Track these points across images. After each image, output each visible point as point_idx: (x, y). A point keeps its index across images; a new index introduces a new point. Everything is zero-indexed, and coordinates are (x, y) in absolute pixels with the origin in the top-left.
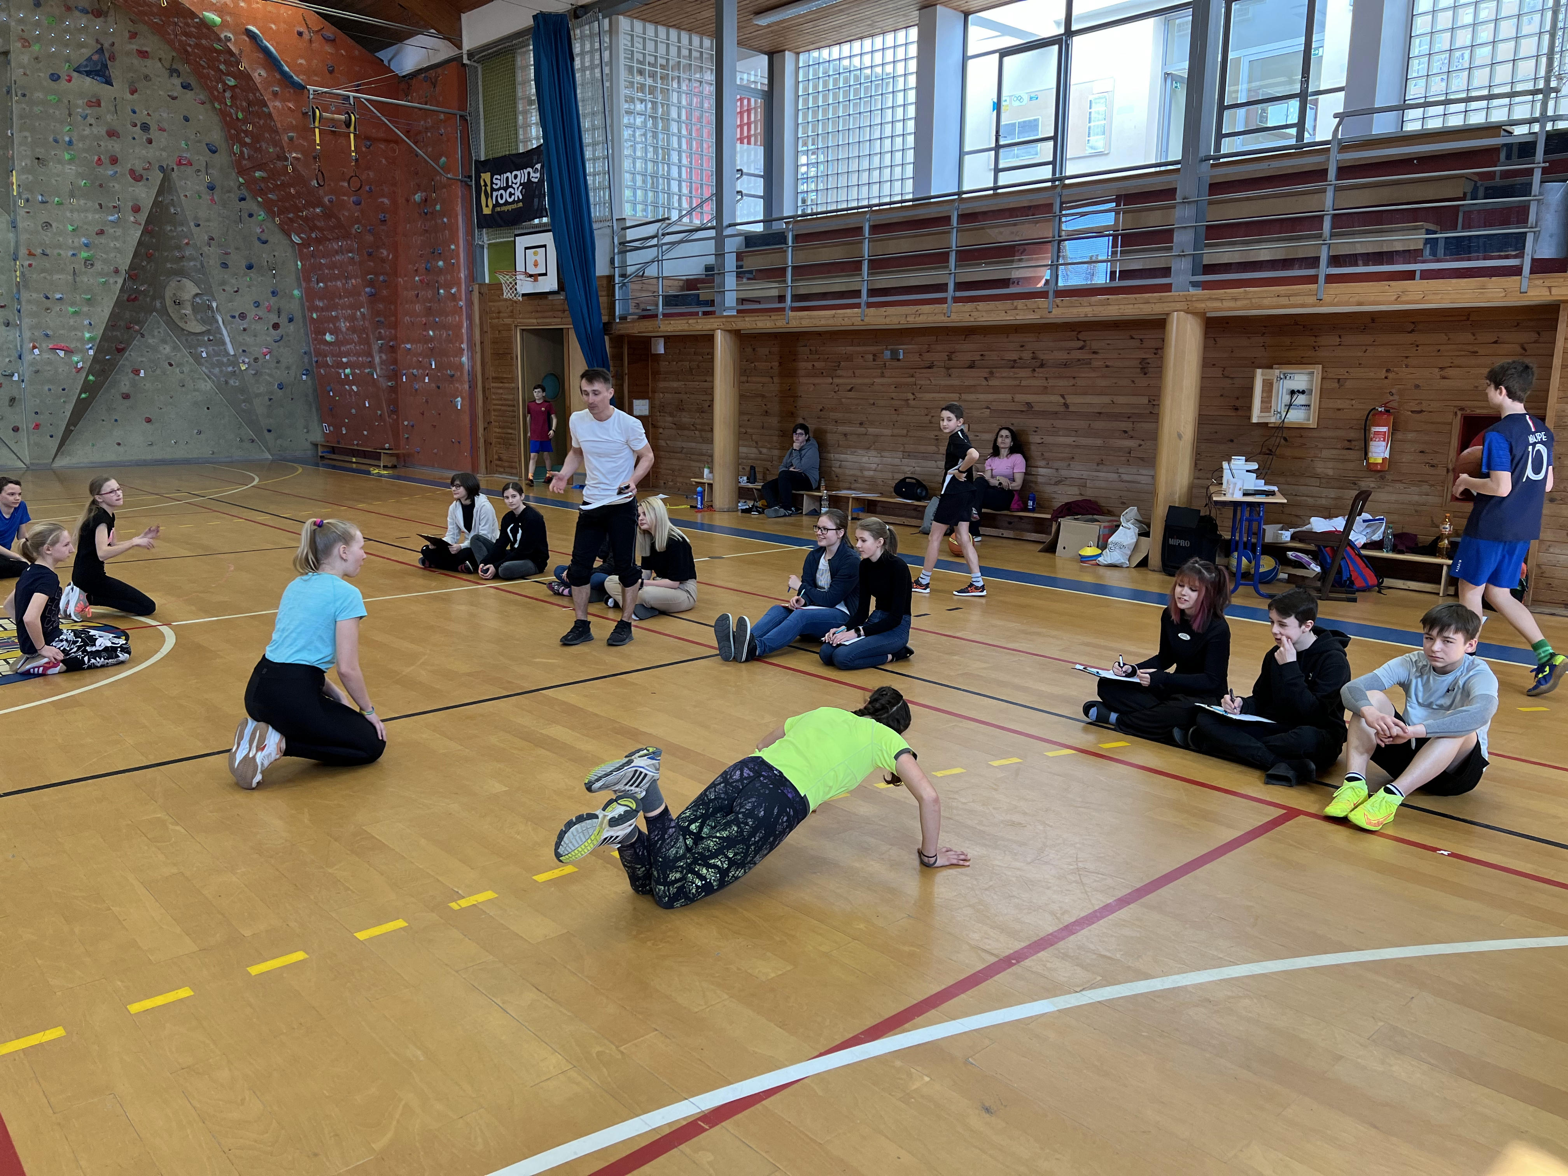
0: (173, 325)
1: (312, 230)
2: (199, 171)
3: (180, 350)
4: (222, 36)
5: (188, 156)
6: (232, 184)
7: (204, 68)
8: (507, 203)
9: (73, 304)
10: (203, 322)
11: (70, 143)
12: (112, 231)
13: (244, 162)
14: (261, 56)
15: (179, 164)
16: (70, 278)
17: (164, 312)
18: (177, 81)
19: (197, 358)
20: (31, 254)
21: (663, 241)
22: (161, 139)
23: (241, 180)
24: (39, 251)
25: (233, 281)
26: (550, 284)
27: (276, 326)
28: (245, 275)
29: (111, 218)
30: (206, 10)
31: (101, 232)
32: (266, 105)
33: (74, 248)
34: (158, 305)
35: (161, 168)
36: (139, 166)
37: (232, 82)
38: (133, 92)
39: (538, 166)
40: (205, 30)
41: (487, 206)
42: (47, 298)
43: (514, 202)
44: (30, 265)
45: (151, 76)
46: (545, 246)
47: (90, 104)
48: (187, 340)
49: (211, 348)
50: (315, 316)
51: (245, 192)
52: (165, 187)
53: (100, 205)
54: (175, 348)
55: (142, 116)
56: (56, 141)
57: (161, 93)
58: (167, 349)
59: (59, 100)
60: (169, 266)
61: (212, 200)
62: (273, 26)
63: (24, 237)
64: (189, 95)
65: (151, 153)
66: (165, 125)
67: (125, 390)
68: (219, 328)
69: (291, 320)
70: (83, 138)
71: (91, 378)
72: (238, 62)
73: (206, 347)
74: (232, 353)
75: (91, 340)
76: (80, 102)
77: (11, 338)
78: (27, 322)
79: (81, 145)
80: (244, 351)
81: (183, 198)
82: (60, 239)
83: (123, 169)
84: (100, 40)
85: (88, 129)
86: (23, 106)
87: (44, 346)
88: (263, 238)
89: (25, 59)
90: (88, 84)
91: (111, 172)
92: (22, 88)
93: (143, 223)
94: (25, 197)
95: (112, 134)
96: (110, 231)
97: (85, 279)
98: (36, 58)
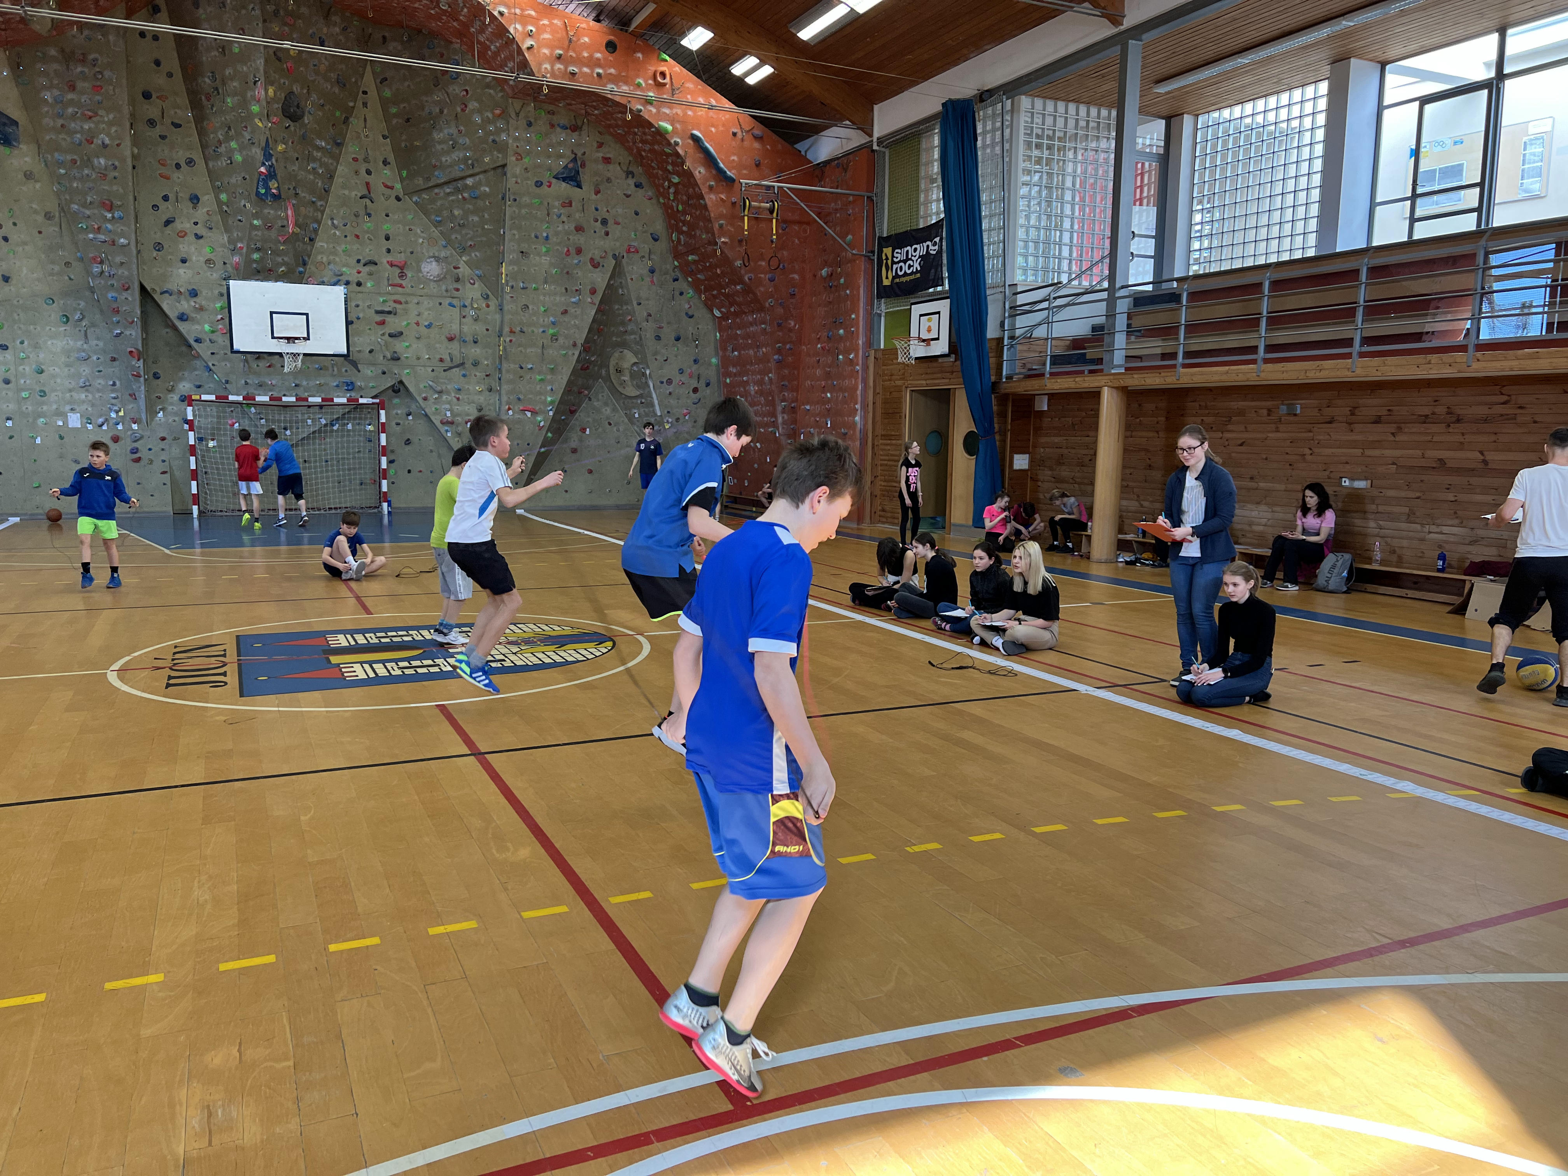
0: (614, 390)
1: (731, 305)
2: (643, 257)
3: (618, 410)
4: (672, 141)
5: (635, 244)
6: (668, 266)
7: (654, 168)
8: (905, 274)
9: (539, 373)
10: (638, 387)
11: (547, 238)
12: (573, 310)
13: (680, 248)
14: (702, 156)
15: (628, 251)
16: (540, 351)
17: (608, 379)
18: (631, 182)
19: (631, 418)
20: (512, 332)
21: (1054, 305)
22: (616, 231)
23: (676, 263)
24: (519, 329)
25: (663, 351)
26: (941, 347)
27: (695, 390)
28: (674, 345)
29: (573, 300)
30: (661, 120)
31: (565, 312)
32: (703, 198)
33: (543, 326)
34: (604, 372)
35: (615, 257)
36: (597, 254)
37: (676, 180)
38: (597, 192)
39: (937, 240)
40: (658, 137)
41: (887, 278)
42: (521, 368)
43: (912, 273)
44: (511, 341)
45: (613, 178)
46: (939, 313)
47: (564, 205)
48: (624, 403)
49: (642, 410)
50: (728, 381)
51: (678, 274)
52: (617, 272)
53: (566, 289)
54: (614, 410)
55: (602, 213)
56: (536, 237)
57: (618, 192)
58: (607, 411)
59: (541, 203)
60: (614, 339)
61: (652, 282)
62: (713, 129)
63: (507, 317)
64: (640, 192)
65: (608, 244)
66: (620, 220)
67: (573, 444)
68: (650, 392)
69: (708, 385)
70: (557, 234)
71: (549, 435)
72: (683, 163)
73: (638, 409)
74: (659, 414)
75: (552, 403)
76: (557, 204)
77: (492, 401)
78: (505, 387)
79: (555, 240)
80: (668, 412)
81: (629, 280)
82: (535, 318)
83: (585, 258)
84: (575, 151)
85: (561, 226)
86: (514, 209)
87: (516, 408)
88: (690, 313)
89: (518, 170)
90: (564, 188)
91: (576, 261)
92: (514, 194)
93: (597, 303)
94: (510, 284)
95: (579, 229)
96: (572, 310)
97: (551, 352)
98: (526, 169)
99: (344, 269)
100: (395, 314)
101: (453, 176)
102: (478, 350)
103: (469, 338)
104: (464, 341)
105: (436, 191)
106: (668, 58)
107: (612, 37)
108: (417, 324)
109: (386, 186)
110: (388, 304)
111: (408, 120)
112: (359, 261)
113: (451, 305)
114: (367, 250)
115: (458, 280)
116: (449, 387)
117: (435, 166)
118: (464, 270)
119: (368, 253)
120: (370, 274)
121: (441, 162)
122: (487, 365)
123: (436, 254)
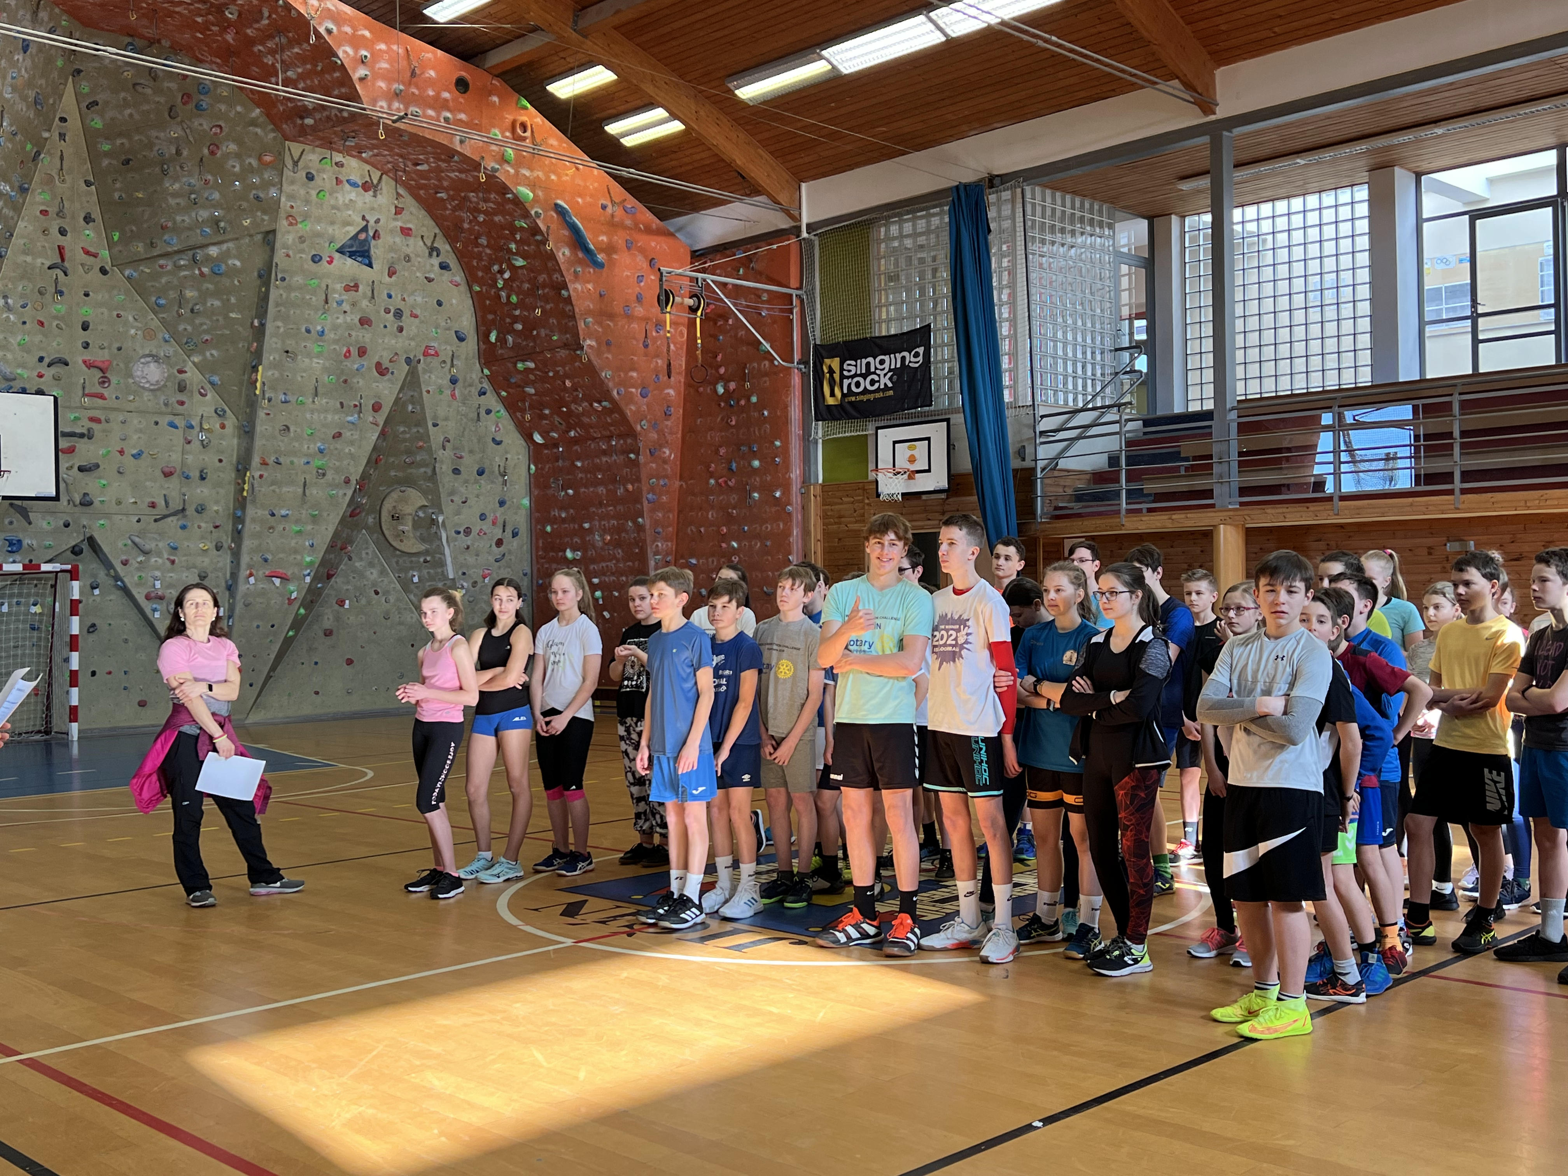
0: (385, 545)
2: (444, 362)
3: (387, 575)
5: (436, 345)
6: (474, 376)
8: (867, 391)
9: (297, 522)
10: (423, 540)
11: (322, 333)
12: (349, 434)
14: (566, 233)
15: (426, 354)
16: (300, 490)
17: (376, 529)
18: (436, 261)
19: (406, 584)
20: (264, 463)
22: (411, 326)
23: (486, 372)
24: (273, 458)
25: (462, 489)
26: (935, 481)
27: (499, 543)
28: (476, 482)
29: (350, 418)
30: (519, 184)
31: (339, 435)
33: (306, 455)
34: (375, 519)
35: (408, 361)
36: (385, 358)
37: (519, 262)
38: (391, 273)
39: (921, 350)
40: (509, 207)
41: (832, 394)
42: (273, 515)
43: (878, 390)
44: (261, 476)
45: (412, 255)
46: (928, 439)
47: (347, 289)
48: (397, 563)
49: (425, 572)
50: (549, 529)
51: (486, 385)
52: (412, 381)
53: (342, 404)
54: (383, 572)
55: (397, 302)
56: (308, 331)
57: (418, 274)
58: (373, 574)
59: (318, 285)
60: (393, 473)
61: (453, 396)
62: (580, 200)
63: (258, 443)
64: (447, 275)
65: (400, 343)
66: (417, 312)
67: (329, 625)
68: (440, 546)
69: (515, 534)
70: (335, 328)
71: (302, 611)
72: (545, 241)
73: (420, 570)
74: (451, 576)
75: (311, 563)
76: (338, 286)
77: (220, 565)
79: (332, 336)
80: (464, 574)
81: (425, 393)
82: (297, 445)
83: (369, 362)
84: (367, 217)
85: (341, 317)
86: (281, 292)
87: (261, 573)
88: (498, 439)
89: (290, 238)
90: (349, 266)
91: (356, 366)
92: (283, 271)
93: (381, 423)
94: (267, 396)
95: (365, 322)
96: (347, 434)
97: (314, 492)
98: (300, 237)
99: (19, 371)
100: (90, 438)
101: (191, 243)
102: (206, 491)
103: (195, 474)
104: (187, 478)
105: (162, 262)
106: (528, 105)
107: (463, 74)
108: (121, 452)
109: (87, 252)
110: (80, 423)
111: (127, 162)
112: (41, 359)
113: (172, 425)
114: (55, 344)
115: (182, 388)
116: (161, 544)
117: (163, 228)
118: (193, 376)
119: (55, 347)
120: (57, 378)
121: (175, 223)
122: (217, 512)
123: (154, 352)
